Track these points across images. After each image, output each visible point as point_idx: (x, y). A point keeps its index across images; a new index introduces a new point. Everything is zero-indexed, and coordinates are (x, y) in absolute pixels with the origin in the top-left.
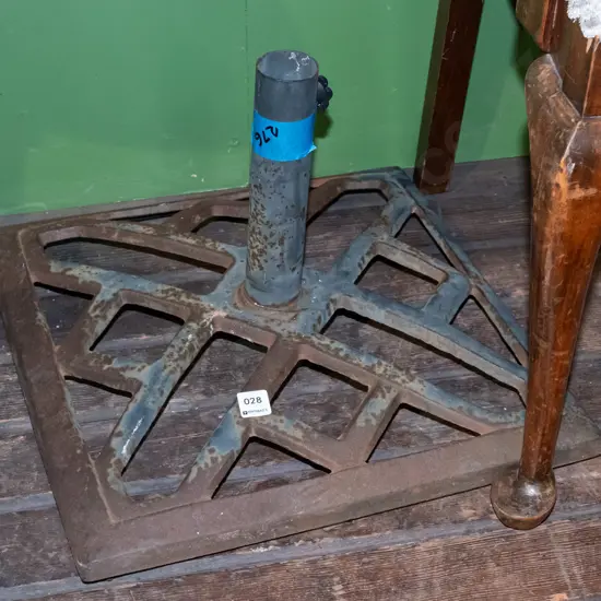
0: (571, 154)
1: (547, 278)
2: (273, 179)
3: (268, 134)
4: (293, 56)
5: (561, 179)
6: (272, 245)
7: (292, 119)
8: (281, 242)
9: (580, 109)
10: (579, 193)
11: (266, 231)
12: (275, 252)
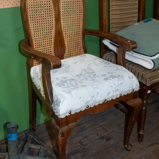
0: (60, 134)
1: (60, 150)
2: (12, 143)
3: (10, 136)
4: (12, 123)
5: (60, 137)
6: (13, 153)
7: (14, 133)
8: (15, 152)
9: (60, 126)
10: (62, 138)
11: (12, 151)
12: (14, 154)
